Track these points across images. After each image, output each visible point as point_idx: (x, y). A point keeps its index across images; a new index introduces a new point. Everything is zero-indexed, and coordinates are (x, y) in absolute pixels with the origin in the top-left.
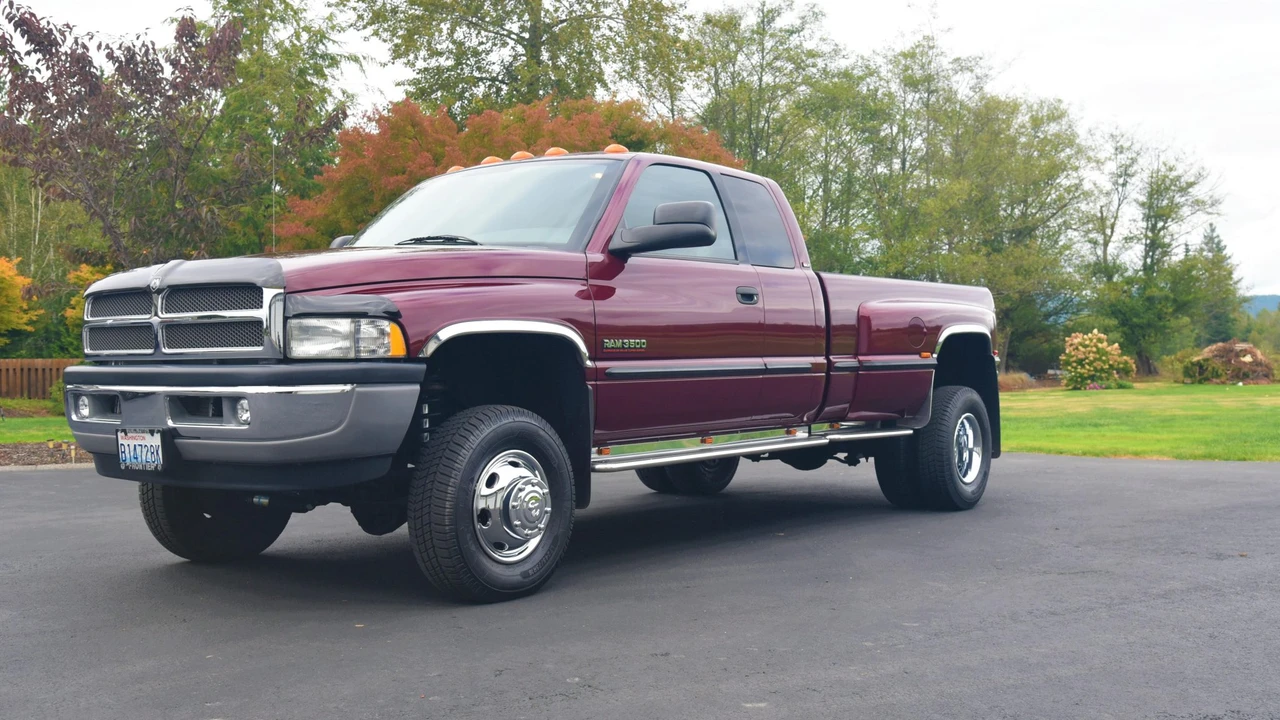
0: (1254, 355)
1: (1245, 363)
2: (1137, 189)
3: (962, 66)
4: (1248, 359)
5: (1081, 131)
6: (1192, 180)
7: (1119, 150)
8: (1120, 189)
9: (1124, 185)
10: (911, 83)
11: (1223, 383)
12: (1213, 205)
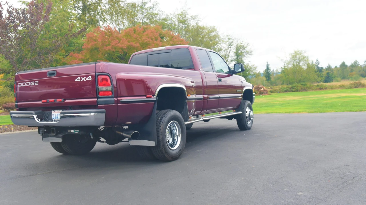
0: (264, 88)
1: (262, 90)
2: (233, 49)
3: (193, 18)
4: (262, 89)
5: (220, 34)
6: (246, 46)
7: (229, 39)
8: (229, 48)
9: (230, 48)
10: (180, 22)
11: (257, 95)
12: (250, 52)
